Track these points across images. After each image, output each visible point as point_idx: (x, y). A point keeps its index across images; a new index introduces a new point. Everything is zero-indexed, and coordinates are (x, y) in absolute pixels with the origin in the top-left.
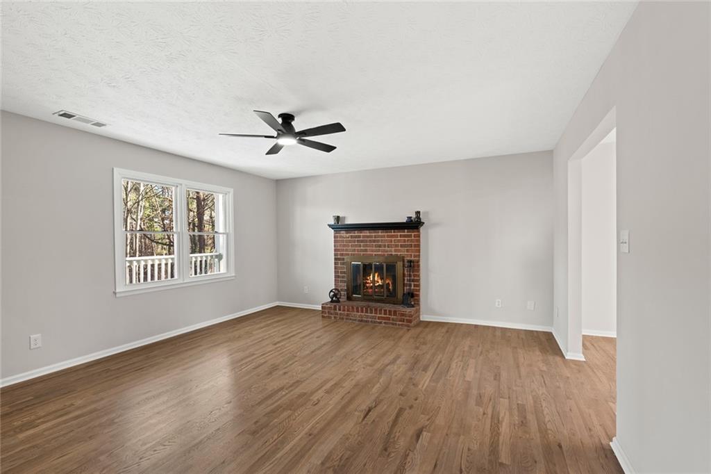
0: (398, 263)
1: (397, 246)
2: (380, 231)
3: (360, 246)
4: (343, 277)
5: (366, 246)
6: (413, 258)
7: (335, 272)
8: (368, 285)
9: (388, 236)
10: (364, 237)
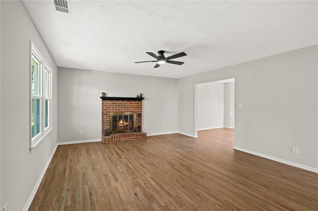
0: (134, 115)
1: (133, 107)
2: (126, 101)
3: (116, 108)
4: (107, 123)
5: (120, 107)
6: (140, 112)
7: (102, 121)
8: (119, 126)
9: (130, 103)
10: (118, 103)
